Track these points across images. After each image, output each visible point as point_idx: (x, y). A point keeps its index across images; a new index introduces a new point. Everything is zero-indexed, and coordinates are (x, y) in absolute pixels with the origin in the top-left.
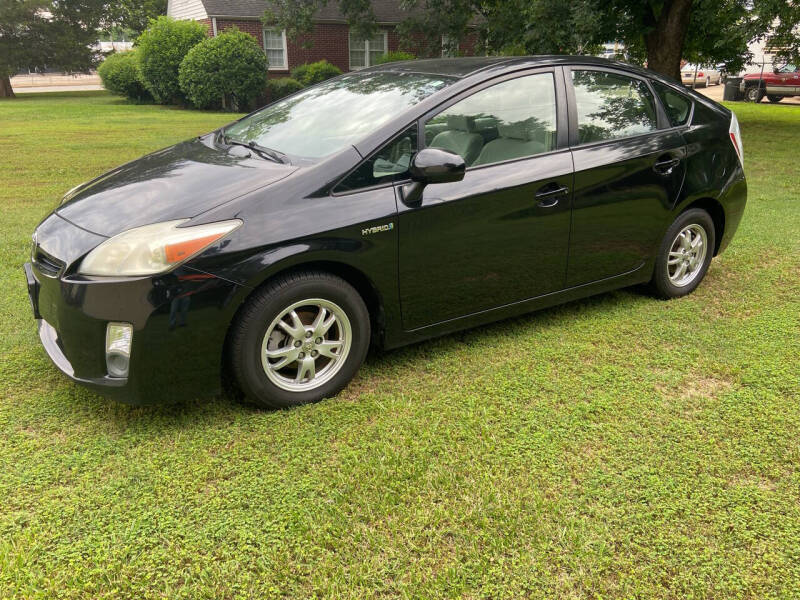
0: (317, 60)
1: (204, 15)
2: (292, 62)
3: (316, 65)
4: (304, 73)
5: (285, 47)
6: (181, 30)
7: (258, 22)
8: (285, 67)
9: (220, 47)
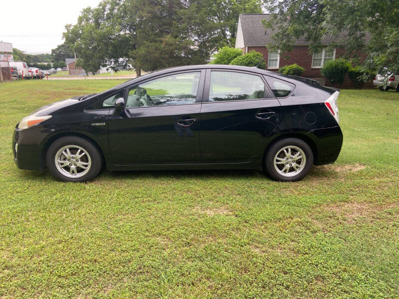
0: (292, 63)
1: (243, 46)
2: (281, 65)
3: (291, 66)
4: (284, 70)
5: (279, 58)
6: (231, 53)
7: (264, 47)
8: (277, 67)
9: (244, 59)
